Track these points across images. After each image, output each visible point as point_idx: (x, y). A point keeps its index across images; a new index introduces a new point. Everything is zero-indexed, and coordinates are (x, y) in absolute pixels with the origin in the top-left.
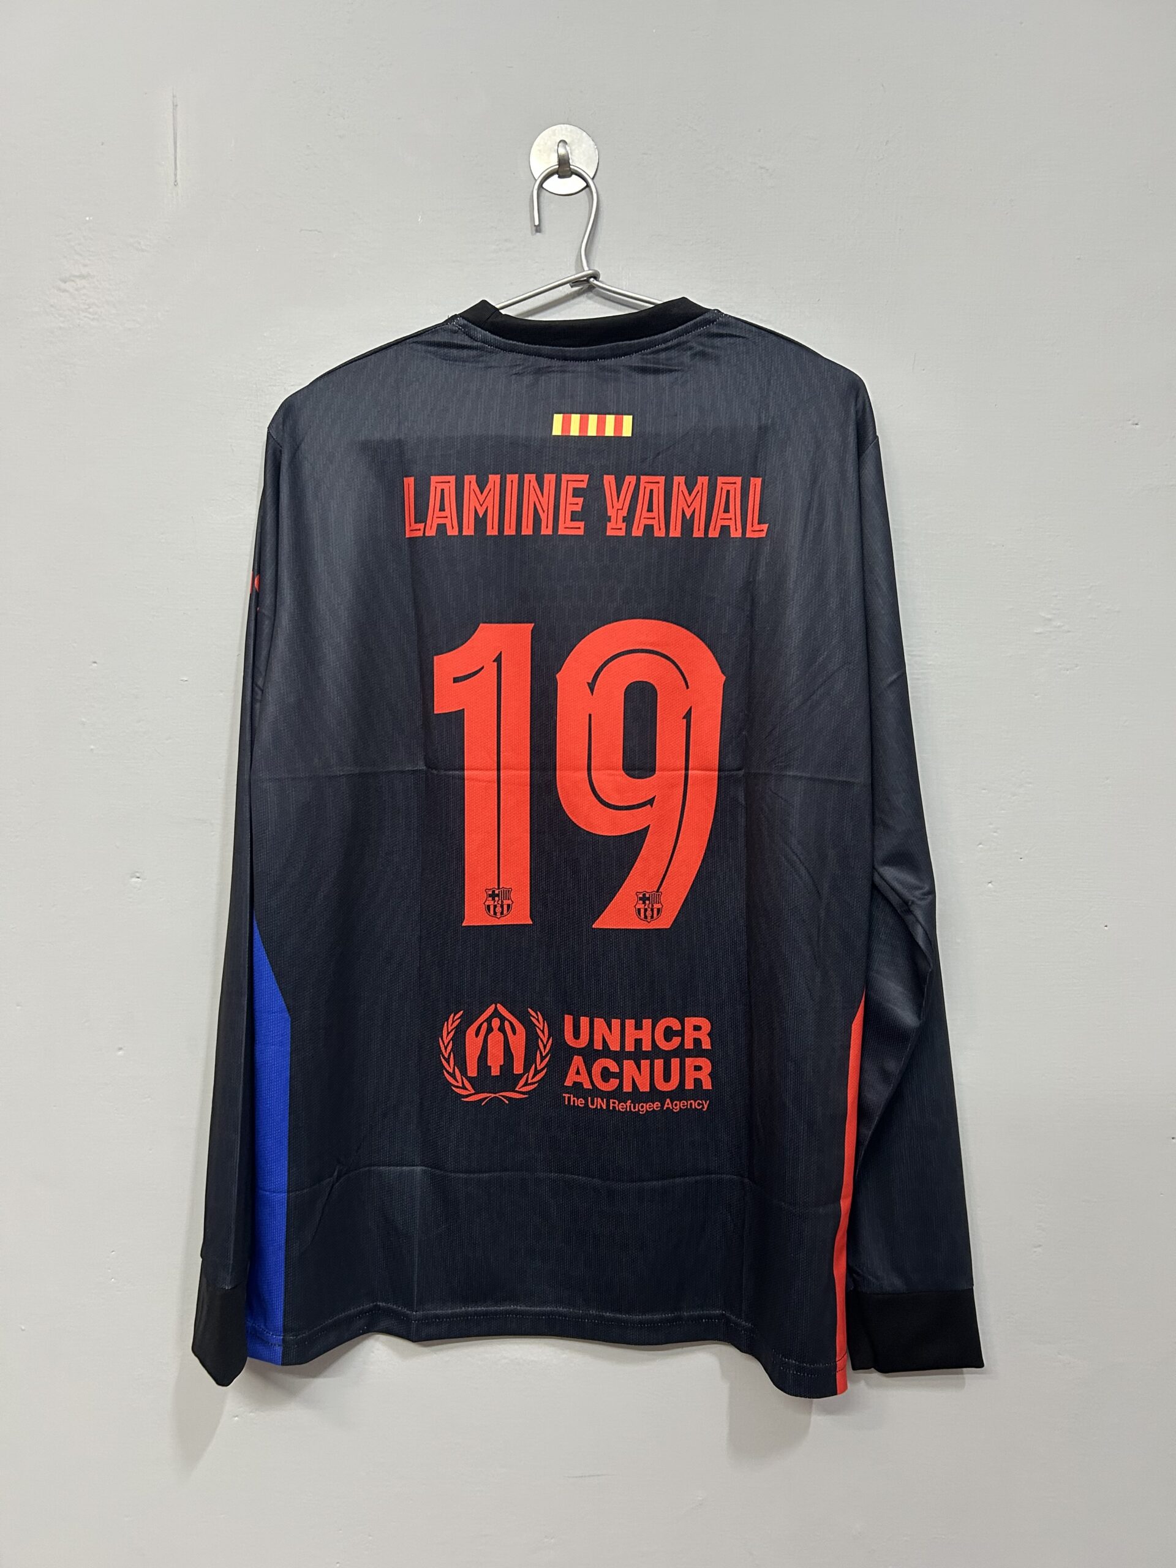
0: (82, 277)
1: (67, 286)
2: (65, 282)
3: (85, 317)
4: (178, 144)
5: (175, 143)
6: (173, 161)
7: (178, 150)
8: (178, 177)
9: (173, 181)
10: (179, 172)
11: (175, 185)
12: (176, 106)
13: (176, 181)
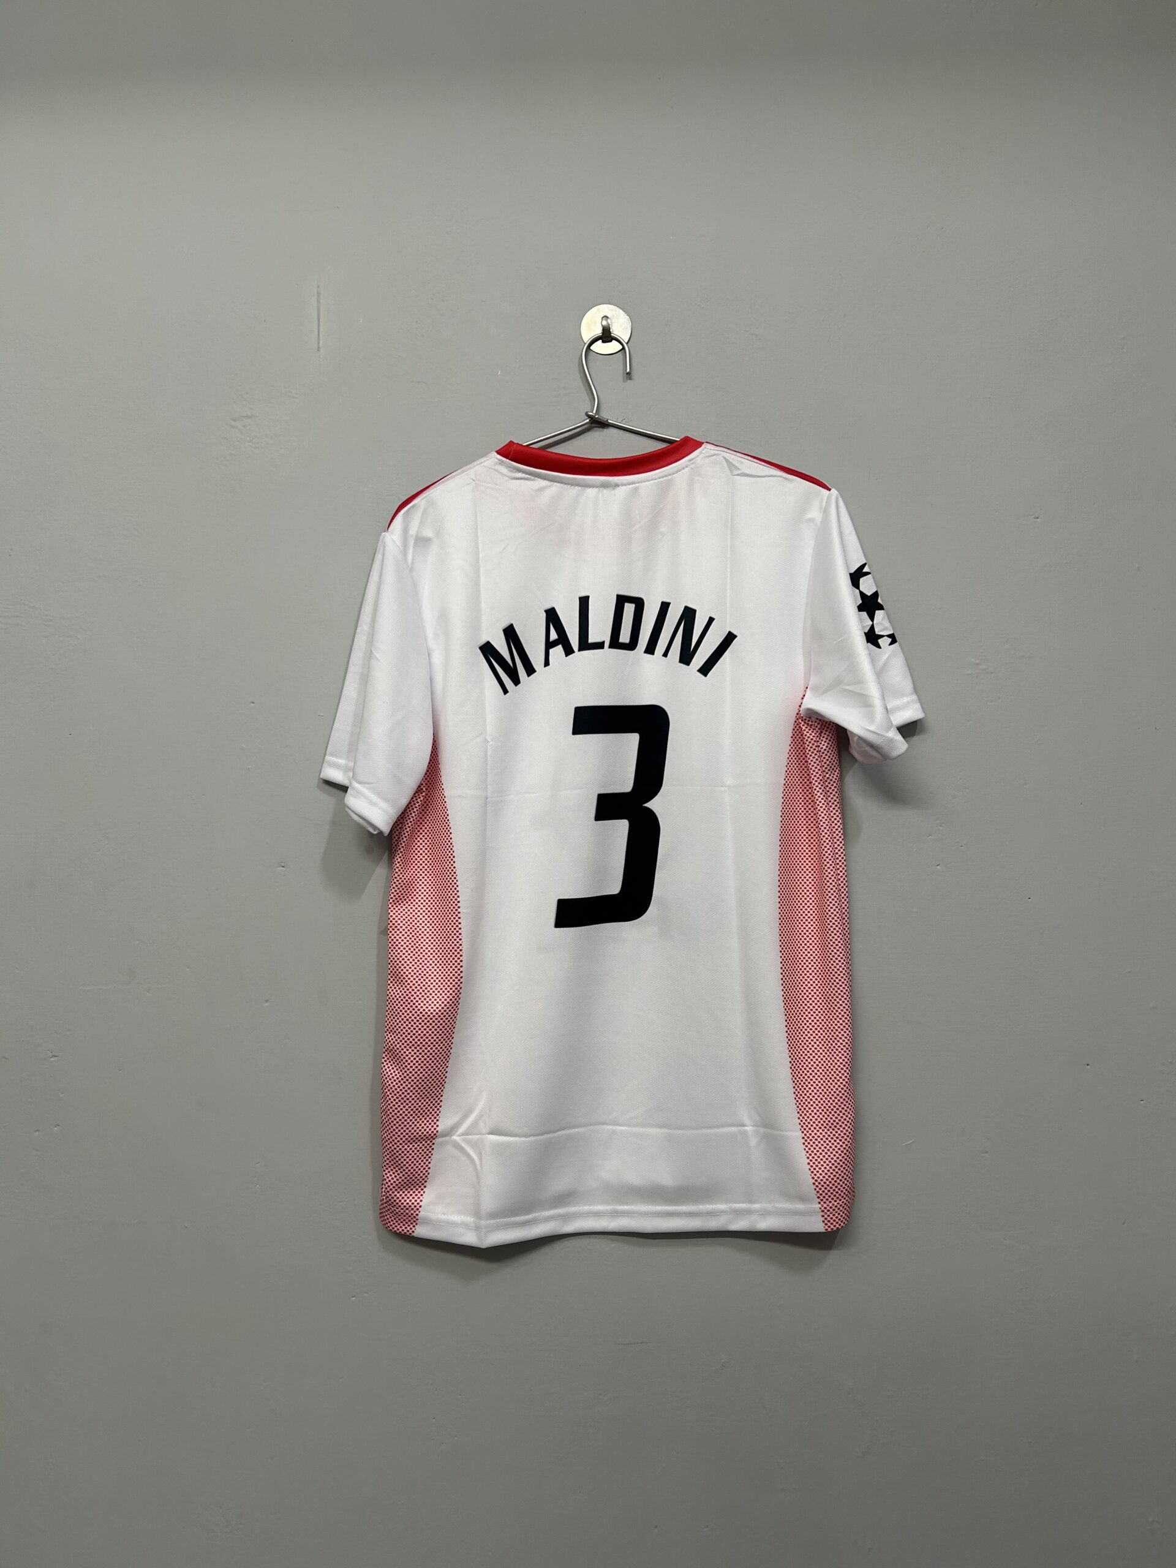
0: (248, 417)
1: (238, 424)
2: (235, 420)
3: (250, 446)
4: (321, 320)
5: (319, 321)
6: (317, 333)
7: (321, 324)
8: (321, 344)
9: (317, 347)
10: (321, 342)
11: (318, 350)
12: (320, 294)
13: (319, 347)
